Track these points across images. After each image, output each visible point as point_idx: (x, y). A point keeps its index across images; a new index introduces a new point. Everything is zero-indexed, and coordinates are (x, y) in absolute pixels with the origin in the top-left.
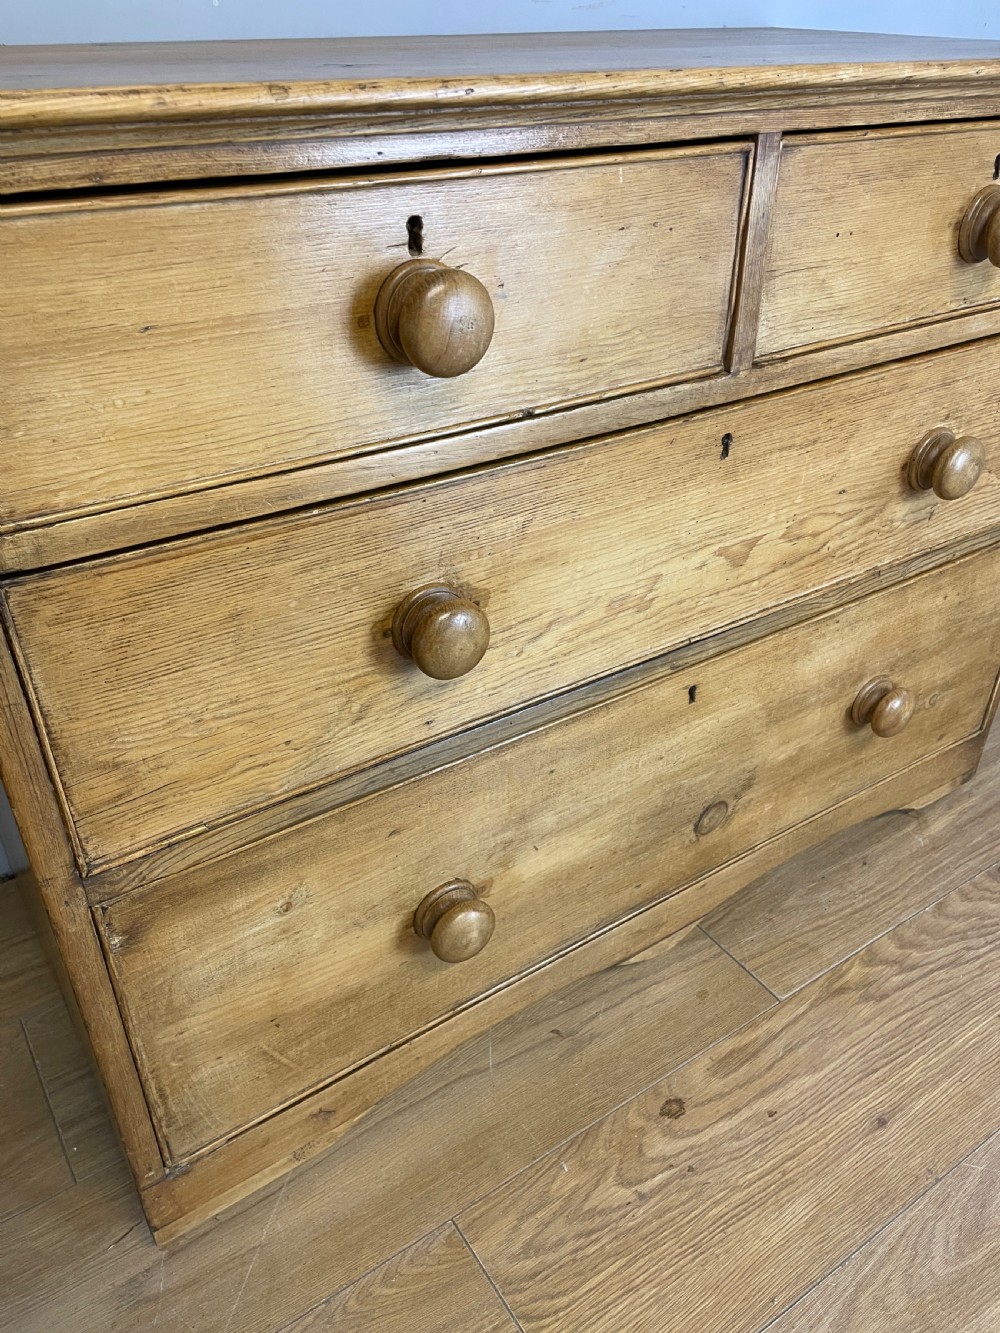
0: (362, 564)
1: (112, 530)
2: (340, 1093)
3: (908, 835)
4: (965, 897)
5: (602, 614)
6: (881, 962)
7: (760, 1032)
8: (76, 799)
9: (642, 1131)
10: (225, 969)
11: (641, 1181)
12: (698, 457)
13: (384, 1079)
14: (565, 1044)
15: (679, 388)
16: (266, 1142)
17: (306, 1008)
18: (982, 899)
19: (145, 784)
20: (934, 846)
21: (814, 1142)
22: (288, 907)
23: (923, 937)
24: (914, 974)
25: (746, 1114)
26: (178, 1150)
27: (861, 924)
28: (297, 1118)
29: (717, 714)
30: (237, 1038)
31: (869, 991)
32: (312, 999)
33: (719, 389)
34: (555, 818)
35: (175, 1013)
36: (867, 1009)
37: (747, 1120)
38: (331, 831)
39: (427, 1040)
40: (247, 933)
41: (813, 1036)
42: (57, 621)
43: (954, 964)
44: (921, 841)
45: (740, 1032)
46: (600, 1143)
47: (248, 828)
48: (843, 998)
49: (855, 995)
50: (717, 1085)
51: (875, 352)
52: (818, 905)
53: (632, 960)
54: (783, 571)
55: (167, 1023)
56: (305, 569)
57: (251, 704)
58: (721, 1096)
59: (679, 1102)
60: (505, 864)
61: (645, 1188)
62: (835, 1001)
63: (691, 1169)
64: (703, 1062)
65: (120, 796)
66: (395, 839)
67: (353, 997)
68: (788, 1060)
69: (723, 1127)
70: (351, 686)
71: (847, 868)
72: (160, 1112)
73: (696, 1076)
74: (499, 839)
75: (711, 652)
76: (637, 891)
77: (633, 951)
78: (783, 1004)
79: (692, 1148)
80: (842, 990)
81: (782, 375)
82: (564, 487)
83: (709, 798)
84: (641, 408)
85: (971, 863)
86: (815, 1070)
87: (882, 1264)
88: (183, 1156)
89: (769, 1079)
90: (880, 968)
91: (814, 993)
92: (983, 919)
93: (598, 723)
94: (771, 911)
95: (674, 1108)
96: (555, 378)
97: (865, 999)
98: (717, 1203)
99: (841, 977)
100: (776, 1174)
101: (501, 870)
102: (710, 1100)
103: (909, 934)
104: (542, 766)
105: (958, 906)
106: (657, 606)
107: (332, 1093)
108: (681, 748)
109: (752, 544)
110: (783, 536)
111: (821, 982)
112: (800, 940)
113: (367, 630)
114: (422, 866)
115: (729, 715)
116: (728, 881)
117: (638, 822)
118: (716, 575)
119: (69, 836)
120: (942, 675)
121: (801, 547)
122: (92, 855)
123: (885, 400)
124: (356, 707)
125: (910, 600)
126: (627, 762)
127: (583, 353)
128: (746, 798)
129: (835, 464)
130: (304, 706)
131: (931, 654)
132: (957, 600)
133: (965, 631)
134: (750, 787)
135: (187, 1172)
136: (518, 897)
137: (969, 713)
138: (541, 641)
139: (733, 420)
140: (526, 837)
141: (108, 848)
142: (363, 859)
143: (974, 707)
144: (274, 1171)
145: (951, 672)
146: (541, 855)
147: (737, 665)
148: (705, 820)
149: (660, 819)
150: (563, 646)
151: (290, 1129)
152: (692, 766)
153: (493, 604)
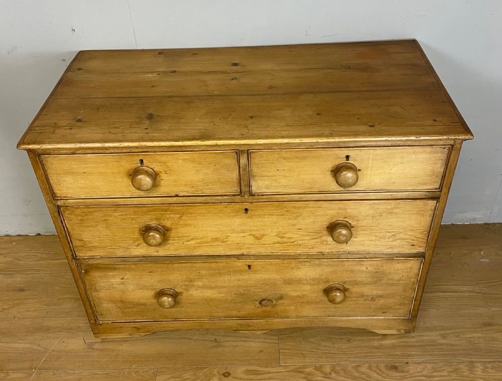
0: (135, 217)
1: (77, 203)
2: (141, 325)
3: (375, 339)
4: (370, 368)
5: (209, 240)
6: (320, 371)
7: (266, 370)
8: (73, 244)
9: (214, 375)
12: (236, 212)
13: (154, 327)
14: (215, 344)
15: (224, 197)
16: (121, 327)
17: (129, 302)
20: (379, 347)
22: (123, 279)
23: (342, 372)
26: (99, 319)
27: (327, 358)
28: (129, 326)
29: (261, 275)
31: (308, 377)
32: (131, 301)
33: (238, 199)
38: (133, 266)
39: (166, 323)
41: (280, 379)
44: (376, 343)
45: (261, 366)
46: (202, 372)
47: (111, 260)
48: (298, 374)
49: (303, 375)
50: (242, 376)
51: (302, 198)
52: (320, 345)
54: (279, 245)
55: (95, 292)
56: (122, 215)
57: (110, 237)
58: (241, 379)
59: (229, 374)
60: (187, 290)
62: (295, 374)
64: (244, 368)
66: (150, 273)
67: (143, 304)
70: (135, 239)
71: (341, 339)
72: (94, 309)
73: (239, 371)
74: (184, 283)
75: (253, 258)
76: (239, 312)
77: (239, 329)
78: (280, 366)
80: (300, 372)
81: (262, 199)
82: (190, 211)
83: (264, 297)
84: (211, 200)
85: (384, 359)
88: (101, 321)
90: (318, 372)
91: (292, 368)
92: (367, 377)
93: (215, 265)
94: (304, 339)
95: (227, 375)
96: (184, 189)
97: (305, 378)
99: (304, 368)
101: (185, 291)
102: (237, 378)
103: (338, 368)
104: (196, 270)
105: (364, 369)
106: (229, 242)
107: (139, 324)
108: (247, 280)
109: (264, 235)
110: (276, 236)
111: (296, 366)
112: (303, 352)
113: (138, 229)
114: (159, 281)
115: (267, 276)
116: (279, 323)
117: (234, 294)
118: (250, 240)
119: (71, 250)
120: (376, 292)
121: (285, 240)
122: (77, 255)
123: (312, 209)
124: (136, 244)
125: (347, 265)
126: (227, 278)
127: (192, 186)
128: (281, 302)
129: (295, 222)
130: (123, 240)
131: (366, 284)
132: (374, 270)
133: (384, 281)
134: (281, 299)
135: (101, 325)
136: (192, 299)
137: (400, 309)
138: (190, 242)
139: (247, 206)
140: (193, 286)
141: (80, 254)
142: (142, 275)
143: (401, 308)
144: (124, 335)
145: (380, 293)
146: (199, 292)
147: (267, 264)
148: (264, 303)
149: (244, 296)
150: (198, 245)
151: (127, 328)
152: (253, 286)
153: (173, 231)
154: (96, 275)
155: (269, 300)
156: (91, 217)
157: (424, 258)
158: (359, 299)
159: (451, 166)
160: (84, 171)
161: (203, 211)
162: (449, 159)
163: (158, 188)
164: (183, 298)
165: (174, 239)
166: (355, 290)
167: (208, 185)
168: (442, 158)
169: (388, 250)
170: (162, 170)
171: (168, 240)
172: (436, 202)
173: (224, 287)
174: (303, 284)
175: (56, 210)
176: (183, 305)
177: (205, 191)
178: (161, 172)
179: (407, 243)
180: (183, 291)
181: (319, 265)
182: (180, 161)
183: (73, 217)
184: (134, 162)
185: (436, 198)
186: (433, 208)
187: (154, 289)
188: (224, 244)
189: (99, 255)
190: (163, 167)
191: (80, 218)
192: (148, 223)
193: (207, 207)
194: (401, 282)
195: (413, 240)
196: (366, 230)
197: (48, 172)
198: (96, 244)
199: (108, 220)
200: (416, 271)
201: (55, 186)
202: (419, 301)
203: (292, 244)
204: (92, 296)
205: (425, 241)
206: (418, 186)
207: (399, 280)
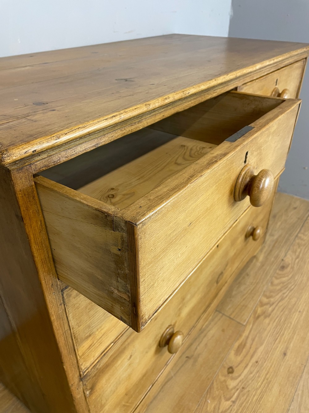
6: (264, 305)
7: (243, 338)
9: (225, 381)
10: (115, 385)
11: (231, 397)
14: (191, 361)
18: (281, 278)
19: (97, 337)
20: (263, 265)
21: (271, 366)
23: (272, 293)
24: (274, 306)
25: (250, 364)
27: (255, 294)
30: (117, 405)
31: (266, 315)
34: (190, 296)
35: (102, 406)
36: (267, 321)
37: (252, 366)
40: (121, 371)
41: (257, 334)
43: (282, 299)
44: (258, 264)
45: (238, 339)
46: (215, 389)
48: (260, 319)
49: (262, 317)
50: (239, 358)
52: (241, 292)
58: (241, 362)
59: (231, 368)
60: (179, 315)
61: (233, 399)
62: (258, 321)
63: (243, 388)
64: (232, 352)
65: (91, 345)
67: (145, 375)
68: (254, 343)
69: (246, 371)
73: (232, 358)
74: (178, 308)
78: (245, 326)
79: (241, 381)
80: (258, 317)
83: (220, 273)
85: (274, 267)
86: (262, 344)
87: (302, 397)
89: (252, 351)
91: (252, 320)
92: (283, 284)
95: (231, 370)
97: (265, 317)
98: (254, 396)
99: (256, 313)
100: (266, 381)
101: (178, 317)
102: (239, 364)
103: (268, 294)
108: (215, 262)
111: (252, 316)
112: (242, 304)
117: (206, 287)
126: (205, 271)
128: (226, 268)
134: (227, 265)
140: (184, 304)
146: (186, 308)
148: (219, 279)
149: (210, 284)
173: (202, 284)
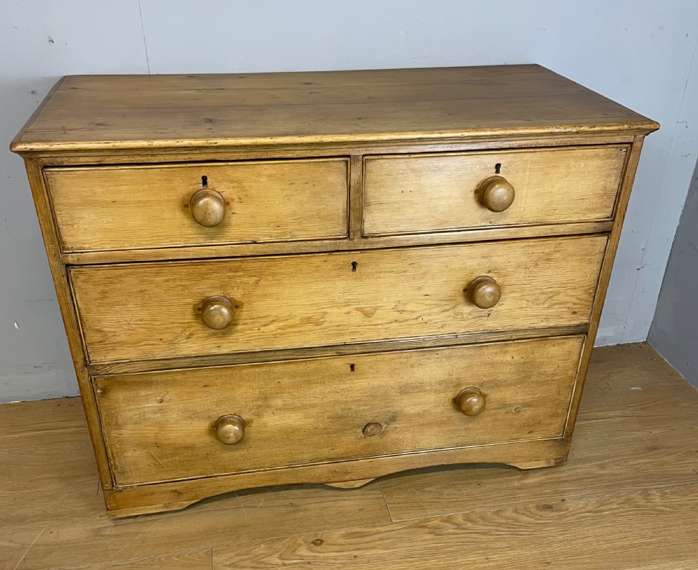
0: (189, 283)
1: (100, 258)
2: (183, 486)
3: (513, 480)
4: (516, 511)
5: (297, 323)
6: (450, 522)
7: (374, 529)
8: (87, 338)
9: (300, 545)
10: (138, 416)
12: (339, 269)
13: (205, 489)
14: (292, 509)
15: (324, 241)
16: (153, 494)
17: (169, 444)
18: (523, 514)
19: (110, 340)
20: (521, 488)
22: (161, 401)
23: (480, 520)
24: (462, 532)
26: (119, 482)
27: (455, 506)
28: (166, 489)
29: (368, 380)
30: (142, 445)
31: (435, 531)
32: (172, 442)
33: (344, 244)
34: (282, 403)
35: (118, 426)
36: (427, 537)
37: (344, 556)
38: (179, 377)
39: (223, 479)
40: (146, 405)
41: (396, 538)
42: (84, 281)
44: (517, 484)
45: (366, 527)
46: (281, 544)
47: (145, 366)
48: (421, 530)
49: (427, 530)
50: (341, 541)
53: (333, 485)
54: (395, 324)
55: (116, 429)
56: (168, 281)
57: (146, 322)
58: (340, 545)
59: (322, 541)
60: (259, 415)
61: (287, 562)
62: (416, 530)
65: (102, 342)
66: (206, 389)
67: (191, 447)
68: (378, 543)
69: (333, 555)
70: (186, 325)
71: (469, 484)
72: (112, 462)
73: (335, 536)
74: (255, 403)
75: (358, 351)
76: (332, 451)
77: (332, 480)
78: (393, 523)
79: (314, 557)
80: (423, 527)
81: (378, 242)
82: (273, 270)
83: (370, 419)
84: (305, 246)
85: (532, 500)
88: (120, 484)
89: (364, 546)
90: (448, 524)
91: (410, 524)
92: (516, 522)
93: (301, 367)
94: (417, 490)
95: (318, 543)
96: (266, 231)
97: (430, 533)
99: (427, 522)
101: (256, 417)
102: (334, 545)
103: (474, 517)
104: (274, 379)
106: (325, 325)
107: (181, 485)
108: (348, 391)
109: (376, 309)
110: (393, 309)
111: (416, 521)
112: (421, 504)
113: (191, 306)
114: (218, 403)
115: (376, 383)
116: (387, 464)
117: (328, 418)
118: (357, 318)
119: (83, 351)
120: (522, 398)
121: (405, 315)
122: (91, 359)
123: (446, 259)
124: (187, 333)
125: (486, 354)
126: (319, 389)
127: (278, 224)
128: (393, 425)
129: (420, 283)
130: (167, 328)
131: (510, 385)
132: (522, 360)
133: (533, 378)
134: (394, 421)
135: (121, 491)
136: (266, 432)
137: (550, 424)
138: (269, 327)
139: (356, 257)
140: (268, 406)
141: (97, 358)
142: (193, 393)
143: (553, 422)
144: (156, 508)
145: (528, 398)
146: (276, 417)
147: (377, 361)
148: (369, 429)
149: (341, 420)
150: (279, 331)
151: (163, 493)
152: (356, 401)
153: (245, 309)
154: (119, 396)
155: (377, 424)
156: (119, 286)
157: (587, 334)
158: (499, 411)
159: (628, 177)
160: (114, 199)
161: (290, 270)
162: (626, 167)
163: (227, 229)
164: (252, 430)
165: (246, 321)
166: (495, 395)
167: (300, 223)
168: (617, 166)
169: (542, 324)
170: (234, 196)
171: (236, 325)
172: (606, 238)
173: (314, 406)
174: (425, 391)
175: (64, 272)
176: (251, 444)
177: (297, 233)
178: (233, 200)
179: (566, 310)
180: (253, 417)
181: (448, 358)
182: (263, 179)
183: (90, 286)
184: (194, 182)
185: (606, 233)
186: (603, 250)
187: (209, 417)
188: (318, 327)
189: (126, 357)
190: (237, 190)
191: (101, 288)
192: (207, 294)
193: (299, 260)
194: (555, 378)
195: (575, 304)
196: (515, 292)
197: (56, 201)
198: (122, 338)
199: (145, 290)
200: (575, 358)
201: (65, 228)
202: (576, 408)
203: (415, 322)
204: (110, 437)
205: (590, 304)
206: (585, 214)
207: (553, 375)
